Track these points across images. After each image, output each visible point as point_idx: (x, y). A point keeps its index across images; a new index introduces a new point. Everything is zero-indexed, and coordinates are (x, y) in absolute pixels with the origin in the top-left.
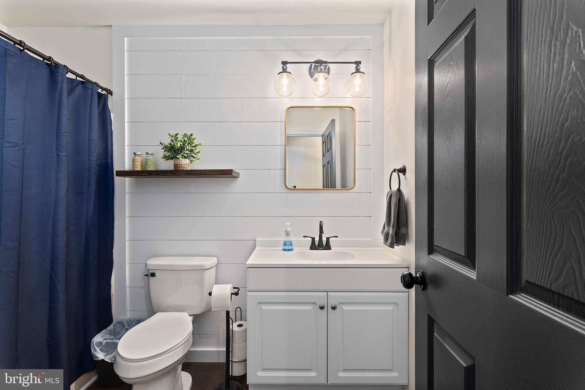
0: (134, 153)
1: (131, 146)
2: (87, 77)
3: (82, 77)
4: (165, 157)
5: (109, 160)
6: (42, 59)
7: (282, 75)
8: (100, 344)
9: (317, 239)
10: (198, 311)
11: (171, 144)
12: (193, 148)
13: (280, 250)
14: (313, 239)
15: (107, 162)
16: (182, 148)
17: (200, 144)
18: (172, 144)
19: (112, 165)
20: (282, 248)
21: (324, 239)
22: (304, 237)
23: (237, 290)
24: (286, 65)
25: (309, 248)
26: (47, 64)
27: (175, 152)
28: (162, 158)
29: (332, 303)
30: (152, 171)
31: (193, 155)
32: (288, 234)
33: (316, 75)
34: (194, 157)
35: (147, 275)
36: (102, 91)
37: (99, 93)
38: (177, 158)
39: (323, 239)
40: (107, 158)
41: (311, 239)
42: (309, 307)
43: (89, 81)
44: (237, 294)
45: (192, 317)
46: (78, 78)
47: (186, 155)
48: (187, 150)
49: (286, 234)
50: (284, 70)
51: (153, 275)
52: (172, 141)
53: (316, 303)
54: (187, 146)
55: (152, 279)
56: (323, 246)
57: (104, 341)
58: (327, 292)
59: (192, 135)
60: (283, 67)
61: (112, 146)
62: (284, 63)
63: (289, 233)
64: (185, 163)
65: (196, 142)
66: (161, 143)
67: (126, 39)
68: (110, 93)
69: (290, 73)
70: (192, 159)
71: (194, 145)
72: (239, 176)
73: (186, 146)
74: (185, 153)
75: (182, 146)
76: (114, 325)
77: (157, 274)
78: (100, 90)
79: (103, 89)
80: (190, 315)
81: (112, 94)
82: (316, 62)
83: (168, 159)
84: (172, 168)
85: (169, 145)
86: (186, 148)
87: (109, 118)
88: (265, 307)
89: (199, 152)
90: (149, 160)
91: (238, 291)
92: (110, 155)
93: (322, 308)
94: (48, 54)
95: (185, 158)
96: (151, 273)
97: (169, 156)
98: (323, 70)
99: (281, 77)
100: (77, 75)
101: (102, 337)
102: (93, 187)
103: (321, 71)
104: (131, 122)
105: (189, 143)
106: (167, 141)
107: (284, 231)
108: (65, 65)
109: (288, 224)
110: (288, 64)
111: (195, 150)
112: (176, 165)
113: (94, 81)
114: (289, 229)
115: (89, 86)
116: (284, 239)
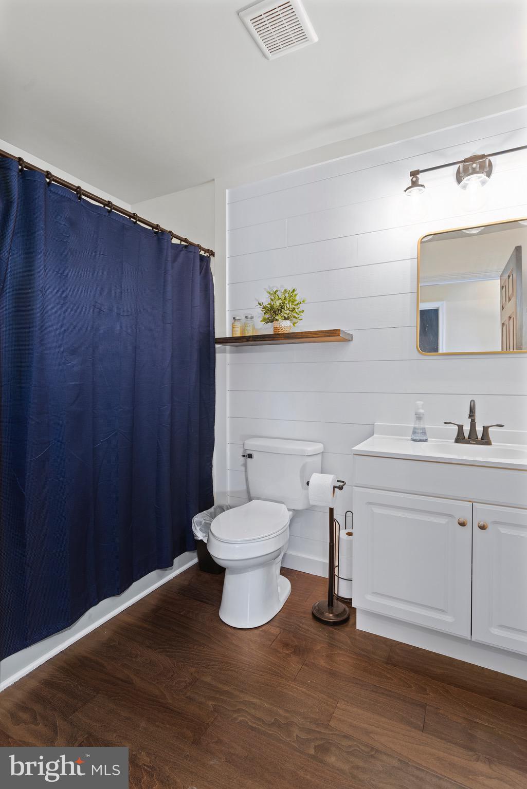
0: (234, 318)
1: (231, 310)
2: (190, 240)
3: (186, 240)
4: (264, 320)
5: (211, 329)
6: (151, 228)
7: (410, 192)
8: (200, 523)
9: (467, 429)
10: (299, 506)
11: (270, 304)
12: (295, 307)
13: (407, 440)
14: (461, 428)
15: (209, 331)
16: (282, 307)
17: (303, 302)
18: (272, 304)
19: (214, 333)
20: (410, 438)
21: (479, 430)
22: (445, 423)
23: (342, 484)
24: (418, 176)
25: (454, 441)
26: (156, 233)
27: (275, 313)
28: (261, 321)
29: (479, 519)
30: (250, 337)
31: (295, 314)
32: (419, 417)
33: (465, 181)
34: (296, 318)
35: (244, 456)
36: (205, 254)
37: (201, 256)
38: (277, 320)
39: (477, 429)
40: (209, 326)
41: (457, 427)
42: (443, 521)
43: (192, 244)
44: (341, 488)
45: (291, 513)
46: (183, 243)
47: (286, 316)
48: (289, 309)
49: (417, 417)
50: (415, 184)
51: (250, 456)
52: (272, 300)
53: (453, 516)
54: (288, 305)
55: (249, 460)
56: (477, 438)
57: (203, 522)
58: (473, 502)
59: (294, 290)
60: (412, 180)
61: (214, 313)
62: (414, 174)
63: (421, 416)
64: (285, 326)
65: (298, 299)
66: (259, 303)
67: (227, 191)
68: (212, 254)
69: (422, 186)
70: (295, 320)
71: (296, 302)
72: (352, 339)
73: (286, 304)
74: (286, 313)
75: (282, 305)
76: (214, 509)
77: (255, 455)
78: (202, 253)
79: (206, 251)
80: (289, 510)
81: (214, 256)
82: (466, 161)
83: (267, 323)
84: (271, 332)
85: (269, 306)
86: (287, 307)
87: (211, 283)
88: (378, 510)
89: (303, 311)
90: (248, 325)
91: (344, 485)
92: (211, 323)
93: (462, 524)
94: (155, 222)
95: (286, 319)
96: (248, 454)
97: (268, 318)
98: (478, 170)
99: (409, 194)
100: (181, 239)
101: (202, 517)
102: (195, 356)
103: (474, 172)
104: (231, 284)
105: (290, 301)
106: (266, 301)
107: (414, 414)
108: (170, 231)
109: (420, 403)
110: (420, 174)
111: (298, 309)
112: (275, 329)
113: (197, 243)
114: (421, 411)
115: (191, 249)
116: (413, 425)
